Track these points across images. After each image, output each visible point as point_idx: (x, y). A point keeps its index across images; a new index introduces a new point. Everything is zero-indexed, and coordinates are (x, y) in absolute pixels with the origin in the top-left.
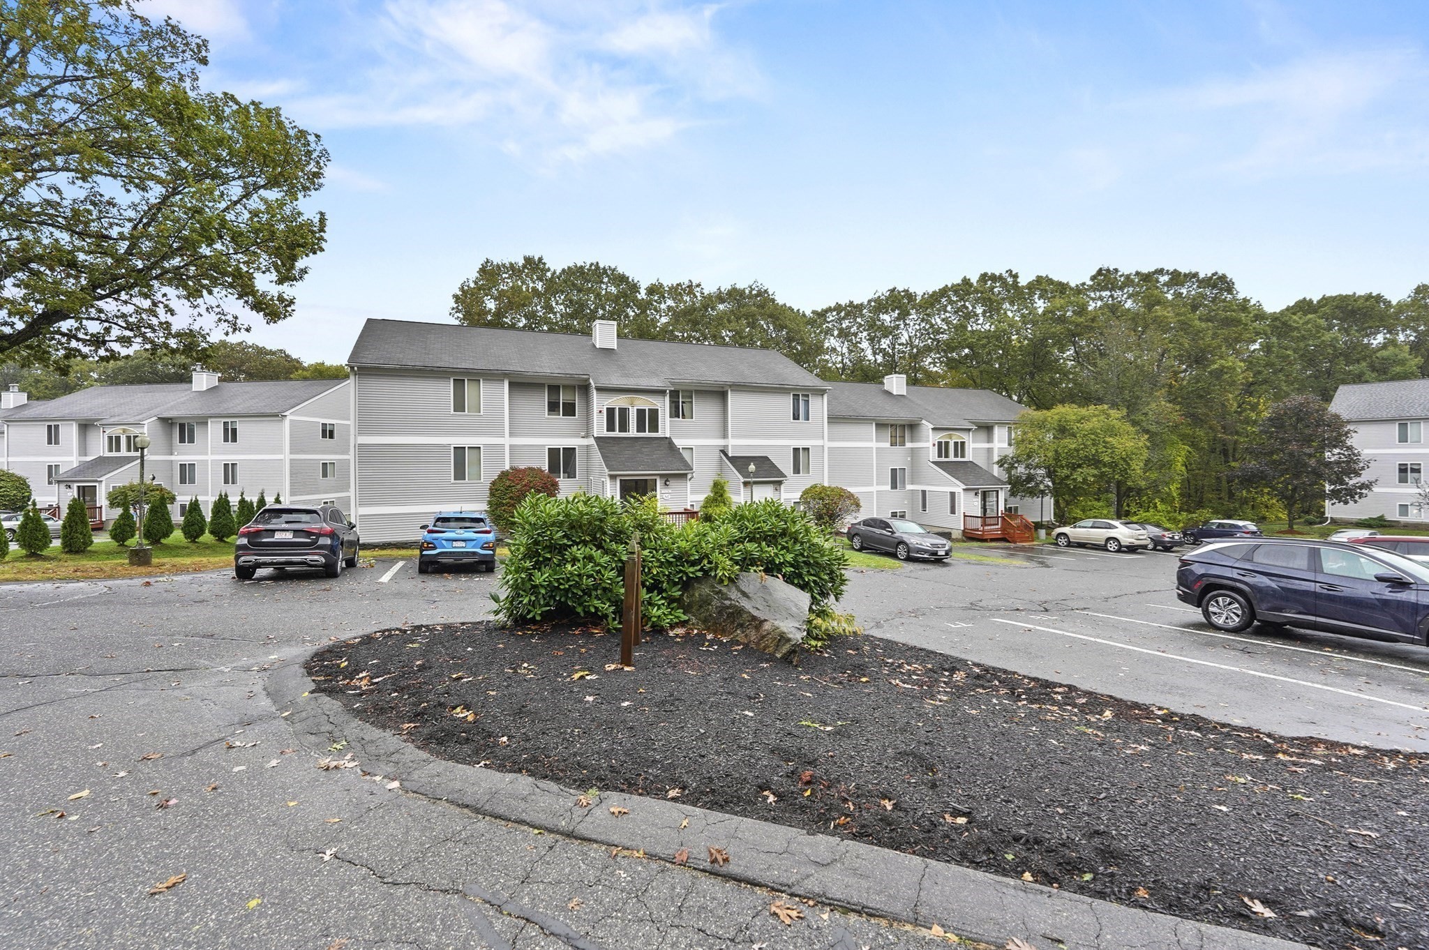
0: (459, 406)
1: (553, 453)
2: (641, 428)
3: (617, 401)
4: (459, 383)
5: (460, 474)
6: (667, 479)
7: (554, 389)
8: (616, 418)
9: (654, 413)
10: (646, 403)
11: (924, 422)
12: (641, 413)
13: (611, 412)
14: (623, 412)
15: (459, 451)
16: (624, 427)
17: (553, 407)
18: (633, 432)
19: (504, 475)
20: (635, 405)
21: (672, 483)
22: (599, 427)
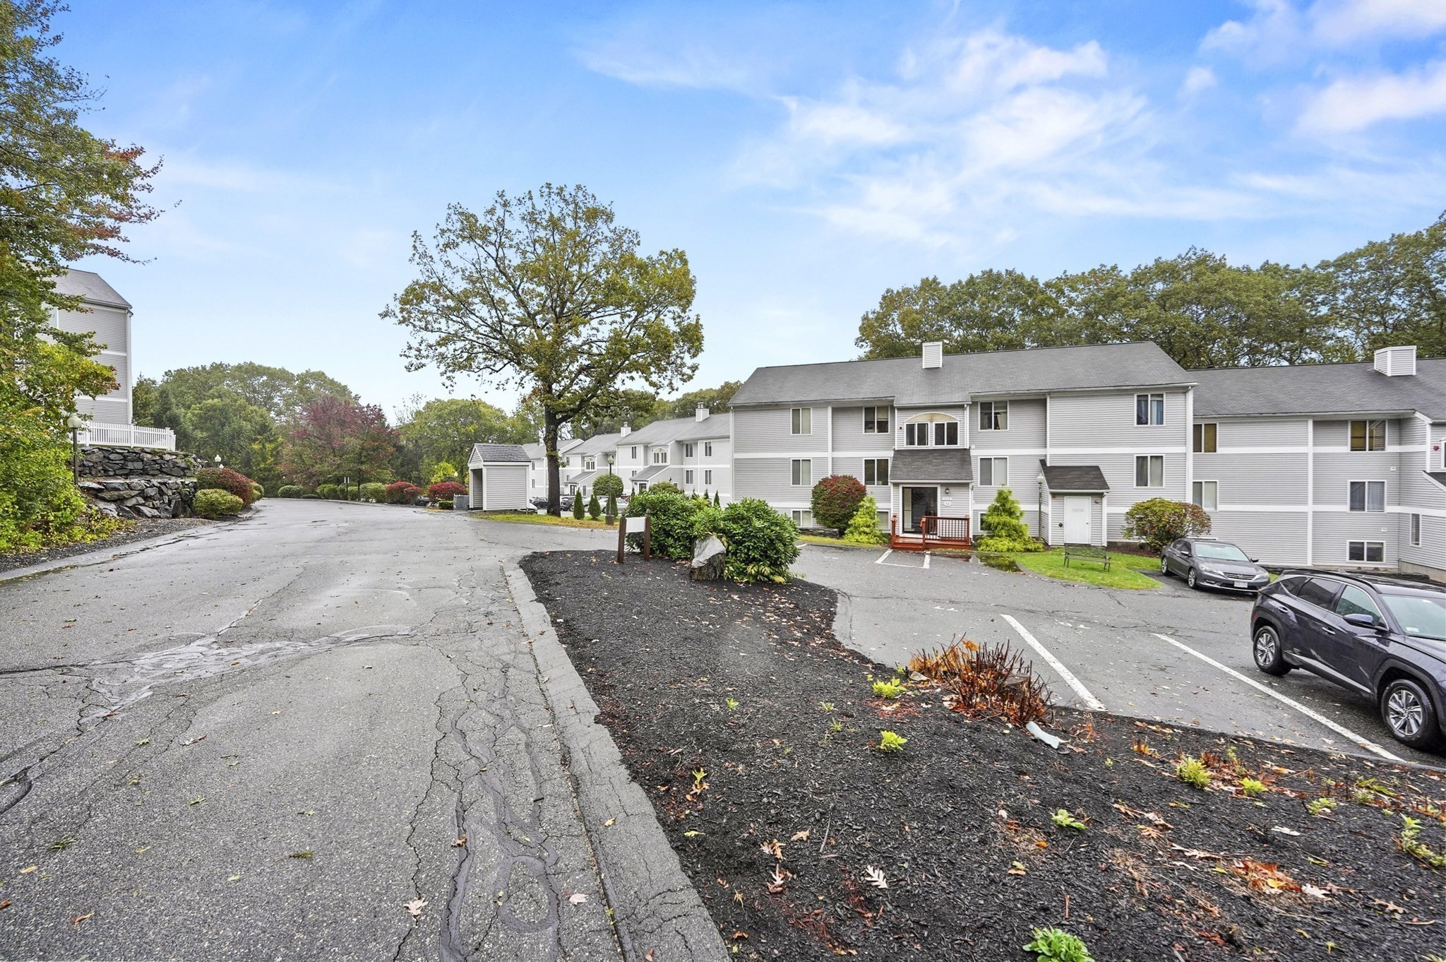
0: (796, 429)
1: (869, 463)
2: (939, 440)
3: (917, 418)
4: (796, 412)
5: (796, 480)
6: (947, 486)
7: (870, 411)
8: (916, 433)
9: (953, 427)
10: (944, 418)
11: (1418, 415)
12: (939, 427)
13: (910, 428)
14: (923, 427)
15: (796, 462)
16: (923, 440)
17: (869, 426)
18: (931, 444)
19: (825, 480)
20: (932, 421)
21: (952, 490)
22: (901, 442)
